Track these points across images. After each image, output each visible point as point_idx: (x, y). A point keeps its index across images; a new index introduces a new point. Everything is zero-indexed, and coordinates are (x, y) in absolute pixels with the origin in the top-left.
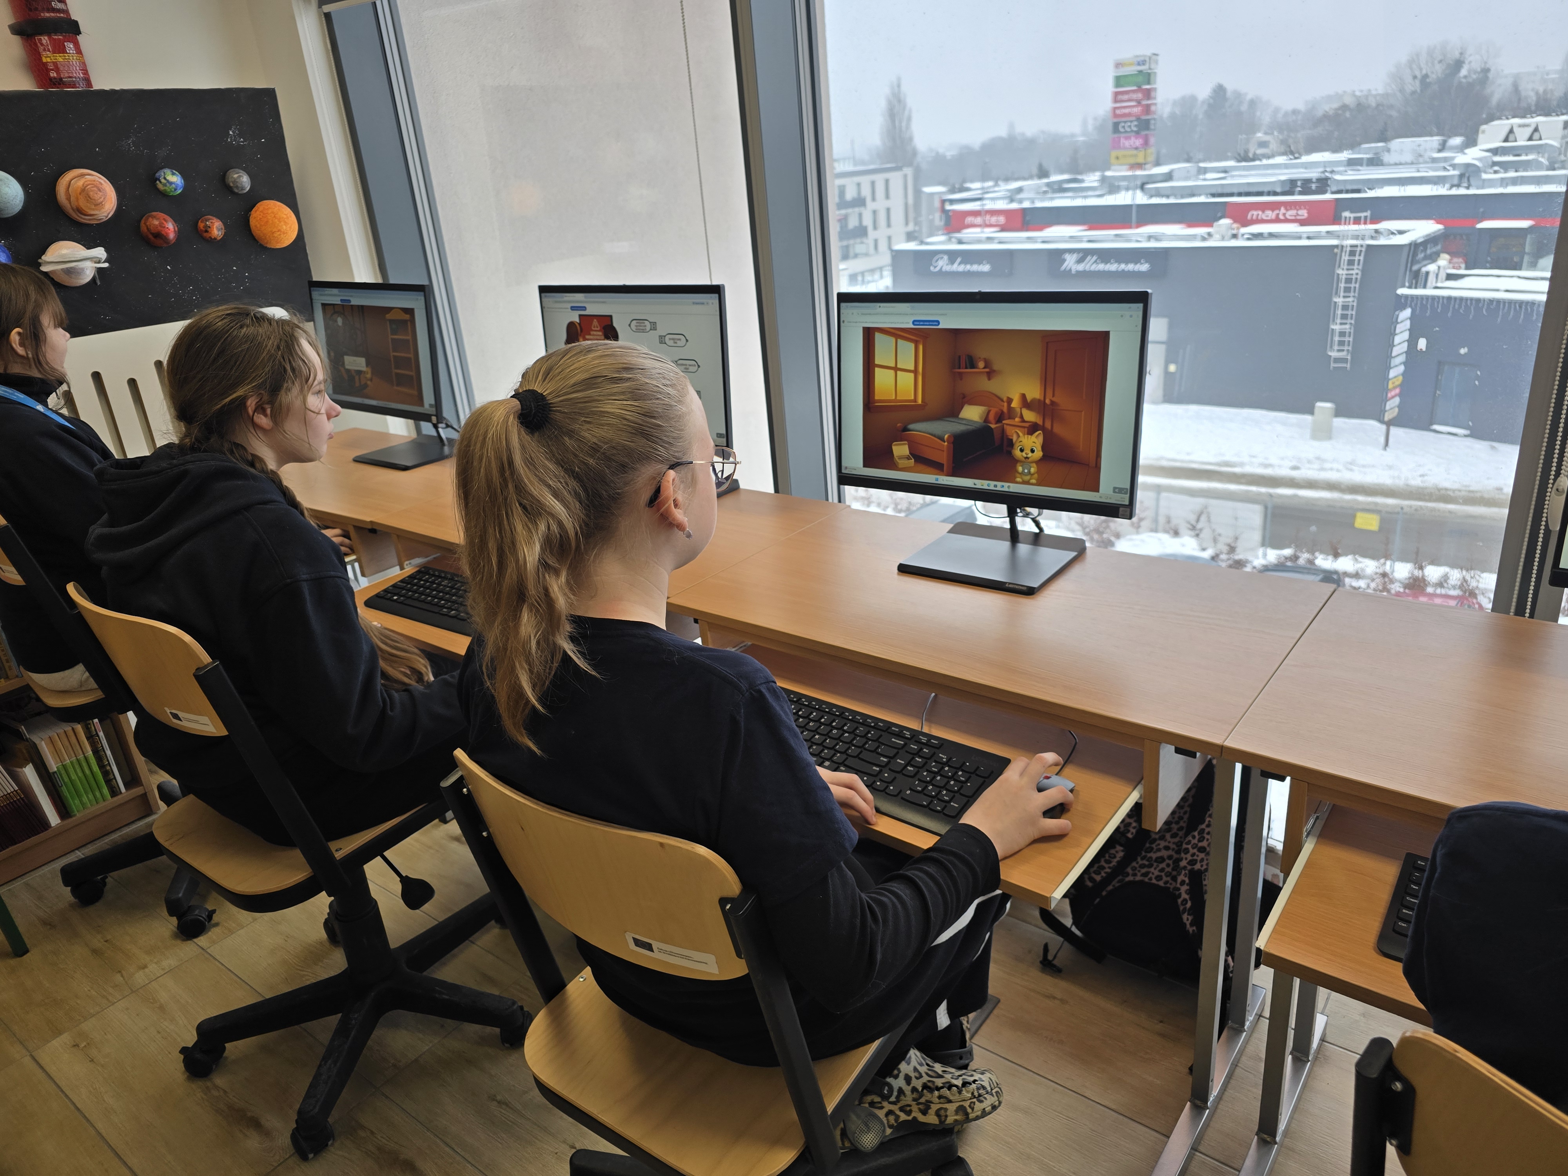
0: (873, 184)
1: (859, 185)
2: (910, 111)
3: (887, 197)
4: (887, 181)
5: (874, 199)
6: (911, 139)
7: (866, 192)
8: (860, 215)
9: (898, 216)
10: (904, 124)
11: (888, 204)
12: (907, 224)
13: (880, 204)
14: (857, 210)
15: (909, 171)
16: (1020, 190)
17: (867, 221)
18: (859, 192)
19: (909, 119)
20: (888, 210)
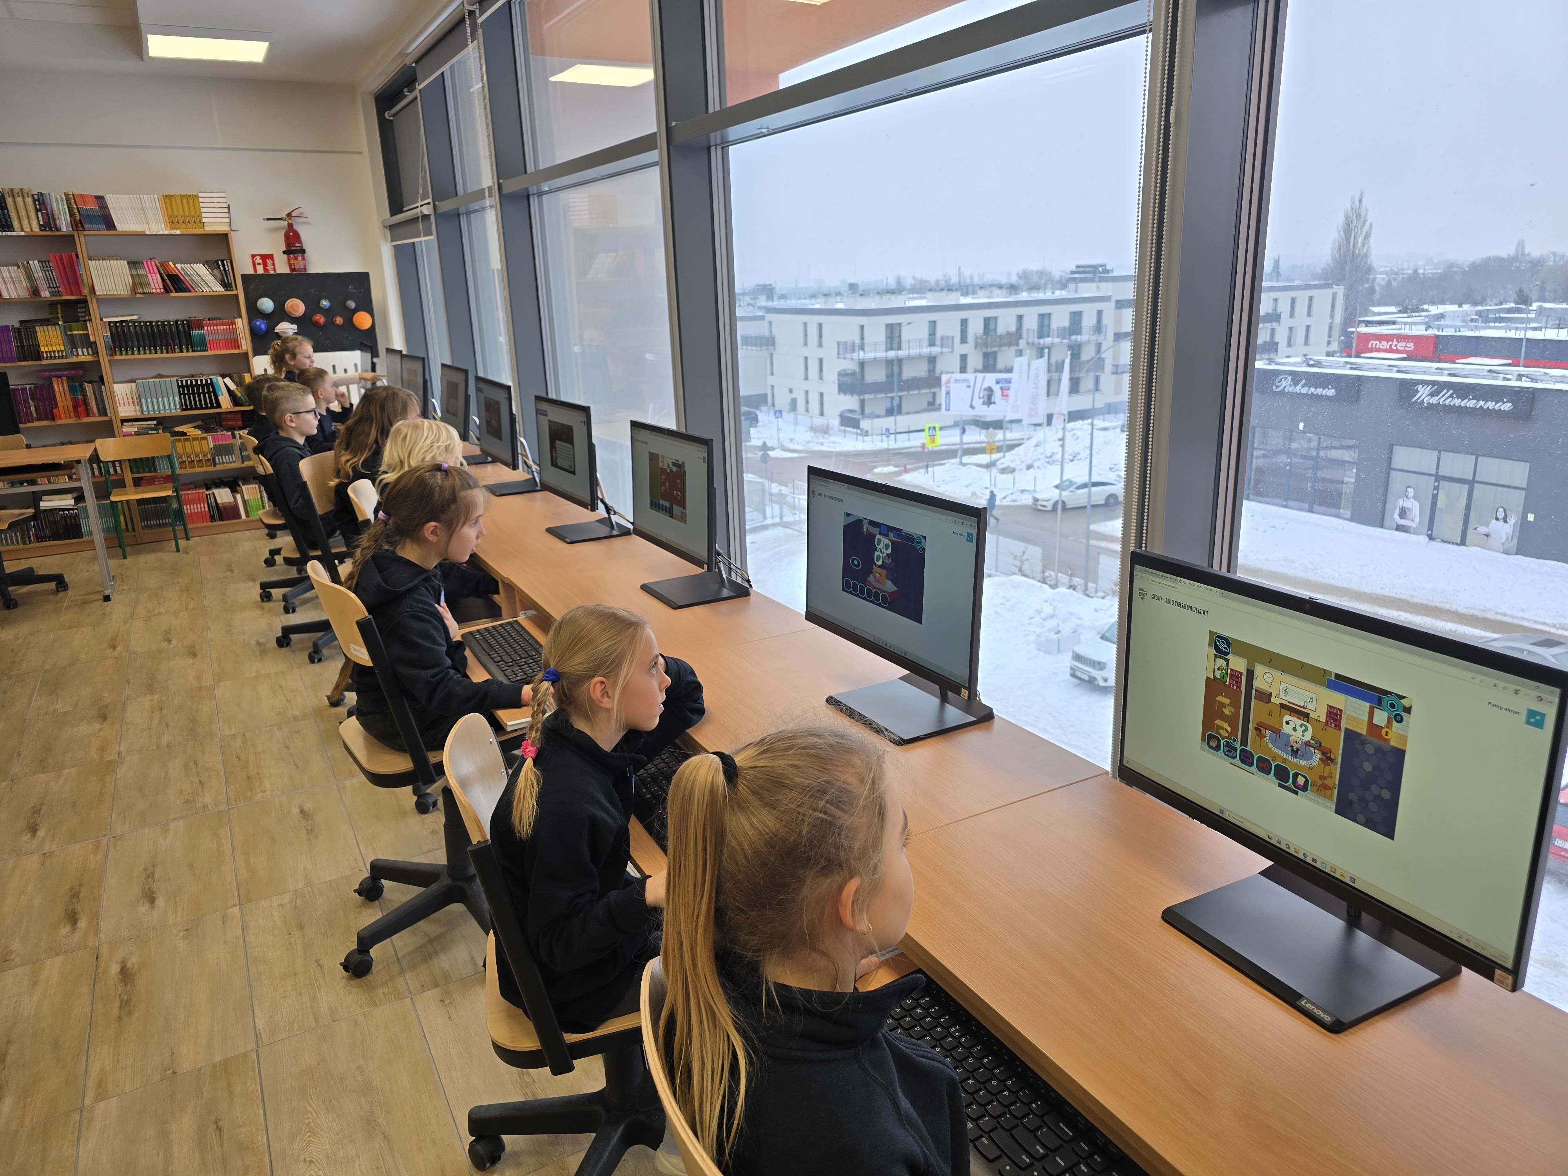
0: (1293, 300)
1: (1276, 300)
2: (1371, 226)
3: (1309, 314)
4: (1311, 299)
5: (1292, 315)
6: (1366, 256)
7: (1284, 308)
8: (1273, 330)
9: (1319, 335)
10: (1360, 240)
11: (1309, 320)
12: (1329, 343)
13: (1300, 321)
14: (1268, 325)
15: (1340, 290)
16: (1441, 316)
17: (1281, 337)
18: (1275, 309)
19: (1368, 236)
20: (1308, 327)
